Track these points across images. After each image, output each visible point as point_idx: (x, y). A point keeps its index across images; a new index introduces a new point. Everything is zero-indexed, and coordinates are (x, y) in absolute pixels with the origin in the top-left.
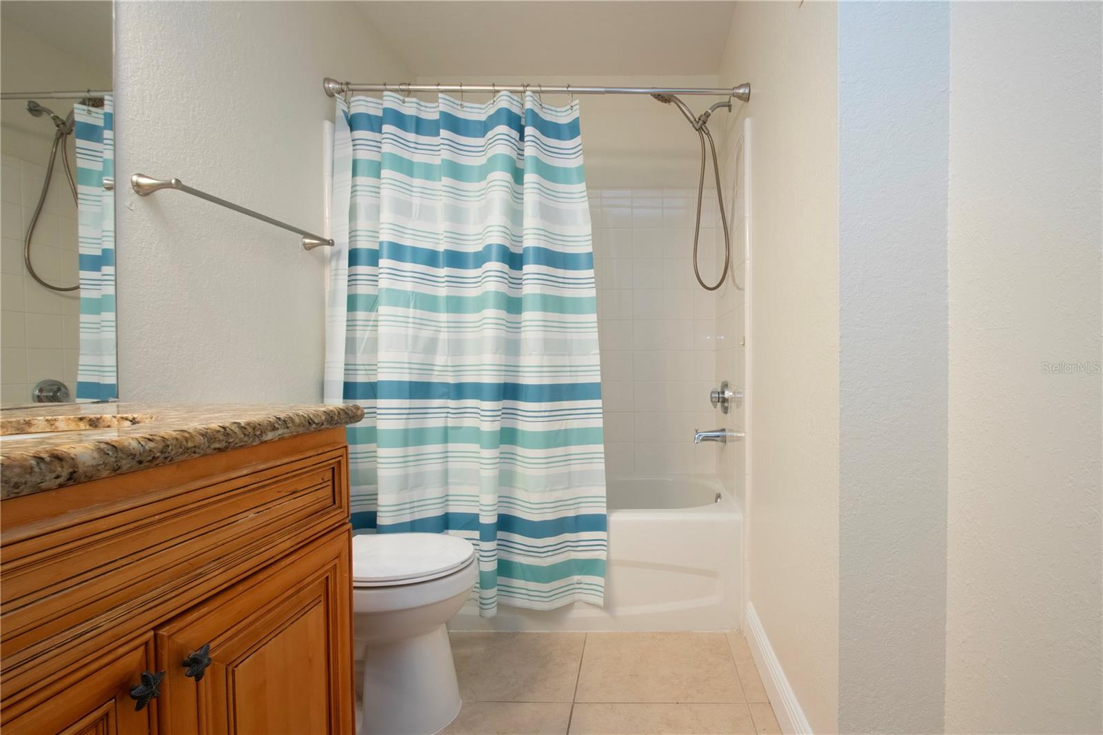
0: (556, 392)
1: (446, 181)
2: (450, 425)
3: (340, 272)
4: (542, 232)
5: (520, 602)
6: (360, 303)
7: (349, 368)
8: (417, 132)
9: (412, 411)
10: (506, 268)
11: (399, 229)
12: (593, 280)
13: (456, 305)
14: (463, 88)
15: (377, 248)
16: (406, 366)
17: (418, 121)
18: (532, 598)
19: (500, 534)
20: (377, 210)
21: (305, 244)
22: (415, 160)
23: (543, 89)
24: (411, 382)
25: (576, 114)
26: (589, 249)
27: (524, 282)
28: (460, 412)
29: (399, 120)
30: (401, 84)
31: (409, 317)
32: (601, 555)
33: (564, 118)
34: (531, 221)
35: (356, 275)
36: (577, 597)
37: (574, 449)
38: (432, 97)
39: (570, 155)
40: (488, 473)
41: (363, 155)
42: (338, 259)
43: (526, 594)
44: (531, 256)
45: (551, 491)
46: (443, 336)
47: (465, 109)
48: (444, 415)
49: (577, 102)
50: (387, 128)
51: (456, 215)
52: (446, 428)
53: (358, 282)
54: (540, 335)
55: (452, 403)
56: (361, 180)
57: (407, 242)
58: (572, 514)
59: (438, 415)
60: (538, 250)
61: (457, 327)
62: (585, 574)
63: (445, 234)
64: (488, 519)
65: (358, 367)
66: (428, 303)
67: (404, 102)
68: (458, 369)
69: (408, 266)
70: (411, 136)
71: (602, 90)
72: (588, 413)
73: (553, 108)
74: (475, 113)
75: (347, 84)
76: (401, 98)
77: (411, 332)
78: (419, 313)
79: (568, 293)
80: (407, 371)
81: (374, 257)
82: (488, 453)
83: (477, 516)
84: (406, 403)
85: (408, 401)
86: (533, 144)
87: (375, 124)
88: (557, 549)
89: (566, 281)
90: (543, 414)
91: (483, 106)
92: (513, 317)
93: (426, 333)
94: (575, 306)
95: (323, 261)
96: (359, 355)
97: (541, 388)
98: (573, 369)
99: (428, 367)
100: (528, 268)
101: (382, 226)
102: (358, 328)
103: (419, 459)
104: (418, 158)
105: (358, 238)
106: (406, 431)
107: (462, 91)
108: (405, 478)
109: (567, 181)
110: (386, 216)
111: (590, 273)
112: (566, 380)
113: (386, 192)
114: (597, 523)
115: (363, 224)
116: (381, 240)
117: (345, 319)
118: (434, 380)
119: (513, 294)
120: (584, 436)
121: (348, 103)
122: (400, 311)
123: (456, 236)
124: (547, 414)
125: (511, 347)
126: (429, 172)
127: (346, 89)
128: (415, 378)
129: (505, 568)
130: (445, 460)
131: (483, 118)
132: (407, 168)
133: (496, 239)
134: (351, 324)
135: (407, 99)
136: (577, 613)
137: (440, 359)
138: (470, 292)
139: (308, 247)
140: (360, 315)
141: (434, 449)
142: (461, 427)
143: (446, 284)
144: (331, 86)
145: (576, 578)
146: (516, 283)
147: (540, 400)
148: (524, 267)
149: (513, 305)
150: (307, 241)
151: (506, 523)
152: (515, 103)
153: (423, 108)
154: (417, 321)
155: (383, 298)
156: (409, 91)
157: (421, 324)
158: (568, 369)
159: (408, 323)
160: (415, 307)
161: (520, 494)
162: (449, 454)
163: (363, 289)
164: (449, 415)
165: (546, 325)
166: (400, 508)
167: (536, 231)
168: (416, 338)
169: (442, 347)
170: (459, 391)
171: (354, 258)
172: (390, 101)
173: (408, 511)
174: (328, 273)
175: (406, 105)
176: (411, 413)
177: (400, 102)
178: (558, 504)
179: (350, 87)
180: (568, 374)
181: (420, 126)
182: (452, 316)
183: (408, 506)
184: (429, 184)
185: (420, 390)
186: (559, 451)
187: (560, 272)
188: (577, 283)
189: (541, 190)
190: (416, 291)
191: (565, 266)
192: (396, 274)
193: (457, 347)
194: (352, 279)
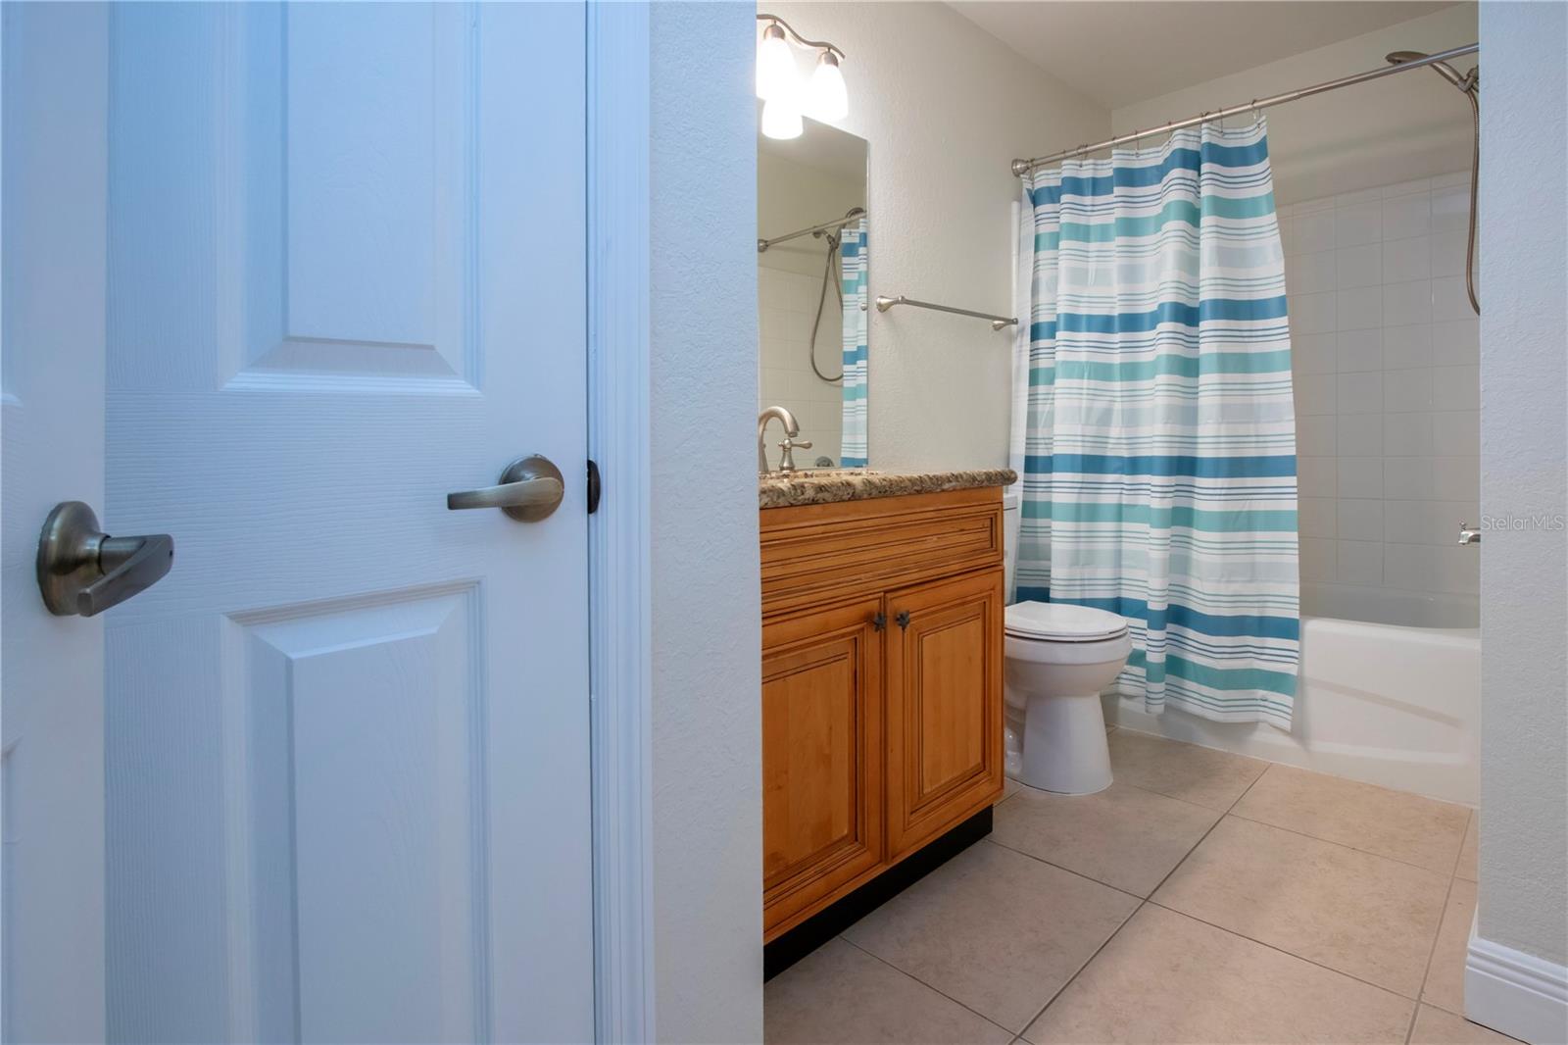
0: (1236, 467)
1: (1120, 240)
2: (1124, 502)
3: (1024, 348)
4: (1219, 281)
5: (1192, 707)
6: (1042, 377)
7: (1031, 442)
8: (1094, 194)
9: (1084, 485)
10: (1181, 327)
11: (1074, 299)
12: (1287, 330)
13: (1131, 372)
14: (1139, 135)
15: (1055, 320)
16: (1080, 438)
17: (1095, 181)
18: (1204, 705)
19: (1171, 627)
20: (1055, 281)
21: (994, 326)
22: (1091, 224)
23: (1224, 113)
24: (1083, 456)
25: (1263, 133)
26: (1282, 292)
27: (1201, 341)
28: (1135, 489)
29: (1076, 186)
30: (1079, 148)
31: (1082, 389)
32: (1292, 669)
33: (1251, 139)
34: (1207, 270)
35: (1037, 349)
36: (1262, 716)
37: (1259, 535)
38: (1105, 153)
39: (1257, 182)
40: (1157, 555)
41: (1045, 229)
42: (1022, 336)
43: (1201, 699)
44: (1207, 311)
45: (1228, 582)
46: (1118, 406)
47: (1141, 157)
48: (1119, 491)
49: (1264, 118)
50: (1065, 198)
51: (1131, 274)
52: (1120, 506)
53: (1040, 356)
54: (1217, 400)
55: (1126, 479)
56: (1042, 254)
57: (1083, 311)
58: (1255, 613)
59: (1112, 489)
60: (1216, 303)
61: (1132, 395)
62: (1273, 690)
63: (1119, 297)
64: (1156, 605)
65: (1039, 441)
66: (1102, 372)
67: (1081, 166)
68: (1132, 441)
69: (1083, 336)
70: (1088, 200)
71: (1296, 94)
72: (1278, 493)
73: (1238, 131)
74: (1151, 158)
75: (1032, 161)
76: (1078, 162)
77: (1084, 404)
78: (1093, 383)
79: (1254, 348)
80: (1080, 444)
81: (1053, 329)
82: (1156, 532)
83: (1145, 603)
84: (1079, 477)
85: (1081, 474)
86: (1210, 182)
87: (1053, 195)
88: (1236, 652)
89: (1254, 334)
90: (1218, 491)
91: (1160, 149)
92: (1190, 381)
93: (1100, 404)
94: (1266, 362)
95: (1011, 338)
96: (1040, 429)
97: (1217, 461)
98: (1261, 439)
99: (1101, 440)
100: (1206, 325)
101: (1059, 298)
102: (1039, 402)
103: (1091, 535)
104: (1095, 221)
105: (1040, 312)
106: (1078, 506)
107: (1137, 139)
108: (1077, 552)
109: (1256, 213)
110: (1063, 288)
111: (1284, 321)
112: (1250, 452)
113: (1063, 264)
114: (1288, 629)
115: (1044, 298)
116: (1058, 312)
117: (1027, 393)
118: (1109, 453)
119: (1189, 354)
120: (1273, 521)
121: (1032, 179)
122: (1075, 382)
123: (1131, 297)
124: (1224, 492)
125: (1188, 415)
126: (1104, 233)
127: (1031, 166)
128: (1088, 452)
129: (1175, 666)
130: (1119, 539)
131: (1160, 161)
132: (1082, 233)
133: (1169, 297)
134: (1033, 399)
135: (1084, 162)
136: (1261, 736)
137: (1115, 431)
138: (1146, 357)
139: (997, 328)
140: (1042, 389)
141: (1107, 526)
142: (1135, 506)
143: (1120, 350)
144: (1018, 166)
145: (1261, 693)
146: (1193, 342)
147: (1216, 476)
148: (1201, 323)
149: (1188, 367)
150: (996, 322)
151: (1178, 615)
152: (1192, 138)
153: (1100, 167)
154: (1091, 392)
155: (1059, 371)
156: (1086, 152)
157: (1094, 395)
158: (1254, 439)
159: (1081, 394)
160: (1089, 378)
161: (1195, 584)
162: (1123, 534)
163: (1043, 363)
164: (1124, 492)
165: (1225, 389)
166: (1070, 582)
167: (1213, 282)
168: (1089, 409)
169: (1116, 418)
170: (1134, 465)
171: (1036, 332)
172: (1069, 169)
173: (1078, 588)
174: (1014, 349)
175: (1084, 168)
176: (1083, 487)
177: (1078, 167)
178: (1236, 599)
179: (1035, 162)
180: (1253, 445)
181: (1097, 186)
182: (1126, 385)
183: (1078, 582)
184: (1106, 245)
185: (1093, 464)
186: (1241, 536)
187: (1245, 324)
188: (1266, 335)
189: (1220, 232)
190: (1091, 360)
191: (1252, 317)
192: (1071, 345)
193: (1132, 418)
194: (1034, 354)
